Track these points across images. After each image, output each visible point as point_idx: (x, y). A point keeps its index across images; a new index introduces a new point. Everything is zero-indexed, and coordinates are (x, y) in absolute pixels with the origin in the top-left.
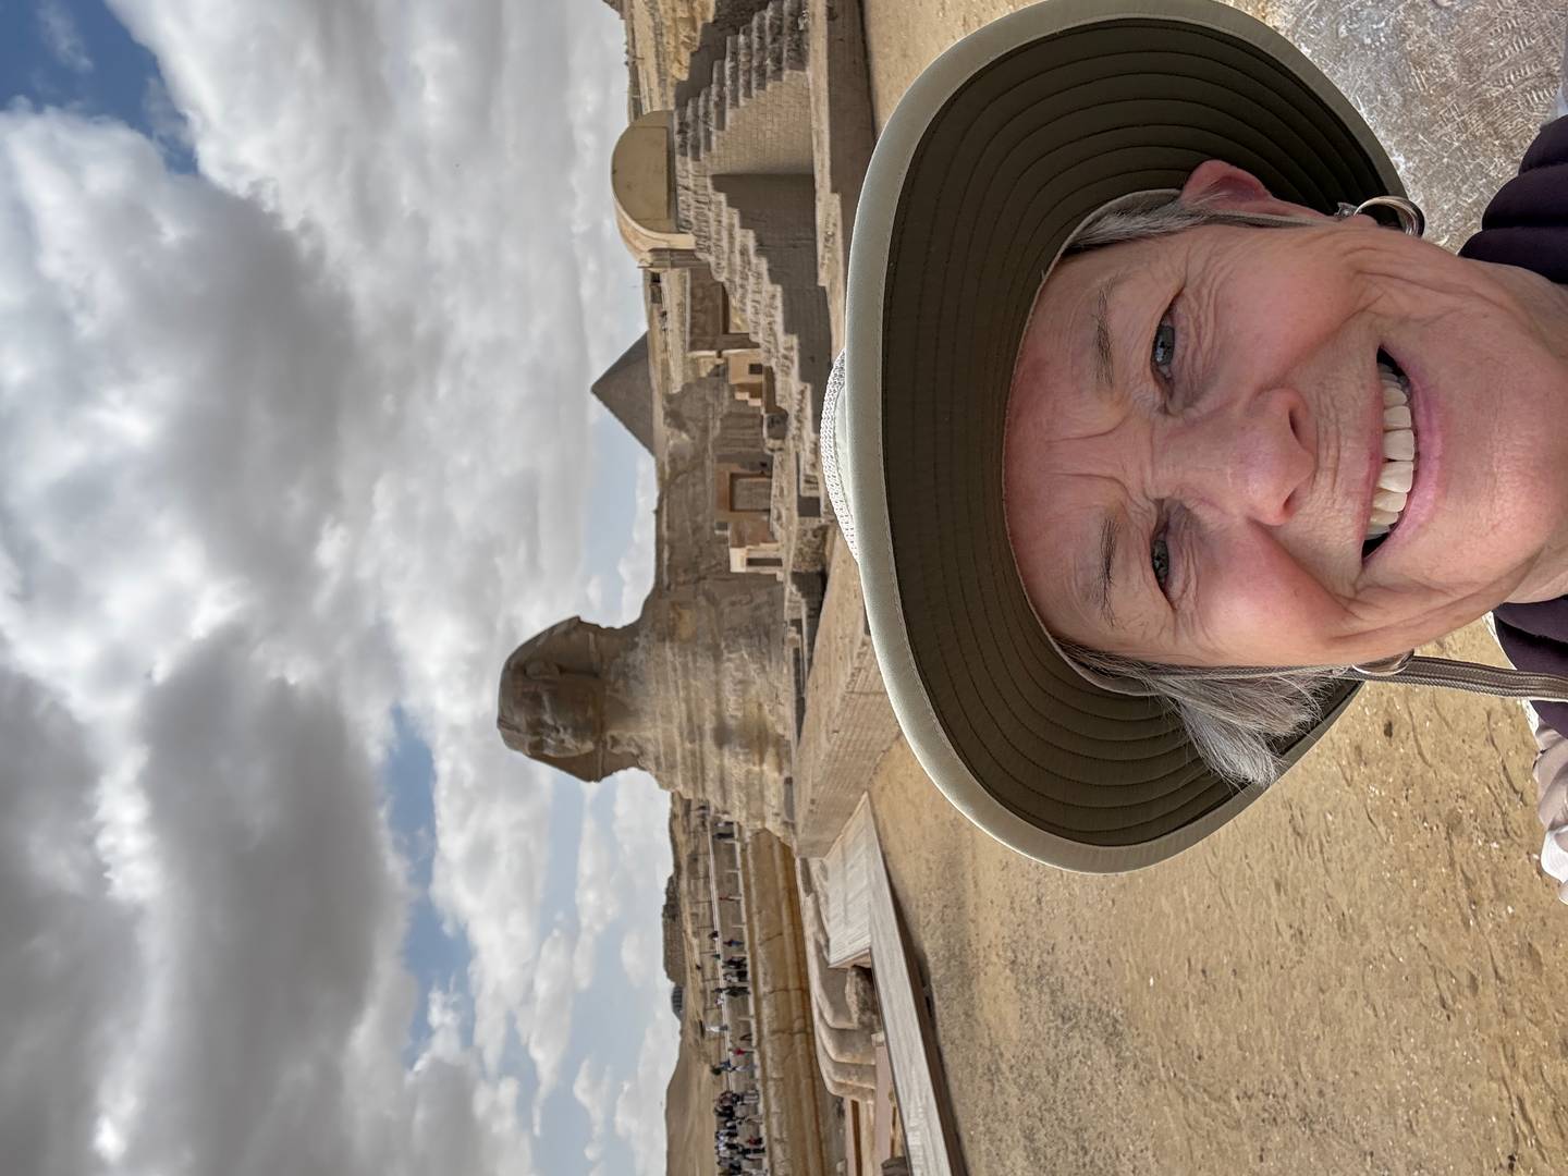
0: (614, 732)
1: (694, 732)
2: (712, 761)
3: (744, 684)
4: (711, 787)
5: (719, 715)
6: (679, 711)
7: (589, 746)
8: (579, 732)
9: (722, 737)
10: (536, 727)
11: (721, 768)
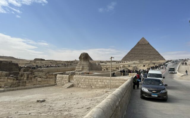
0: (83, 60)
1: (83, 65)
2: (81, 66)
3: (86, 68)
4: (79, 66)
5: (84, 67)
6: (85, 64)
7: (82, 58)
8: (83, 58)
9: (83, 67)
10: (84, 55)
11: (80, 66)
